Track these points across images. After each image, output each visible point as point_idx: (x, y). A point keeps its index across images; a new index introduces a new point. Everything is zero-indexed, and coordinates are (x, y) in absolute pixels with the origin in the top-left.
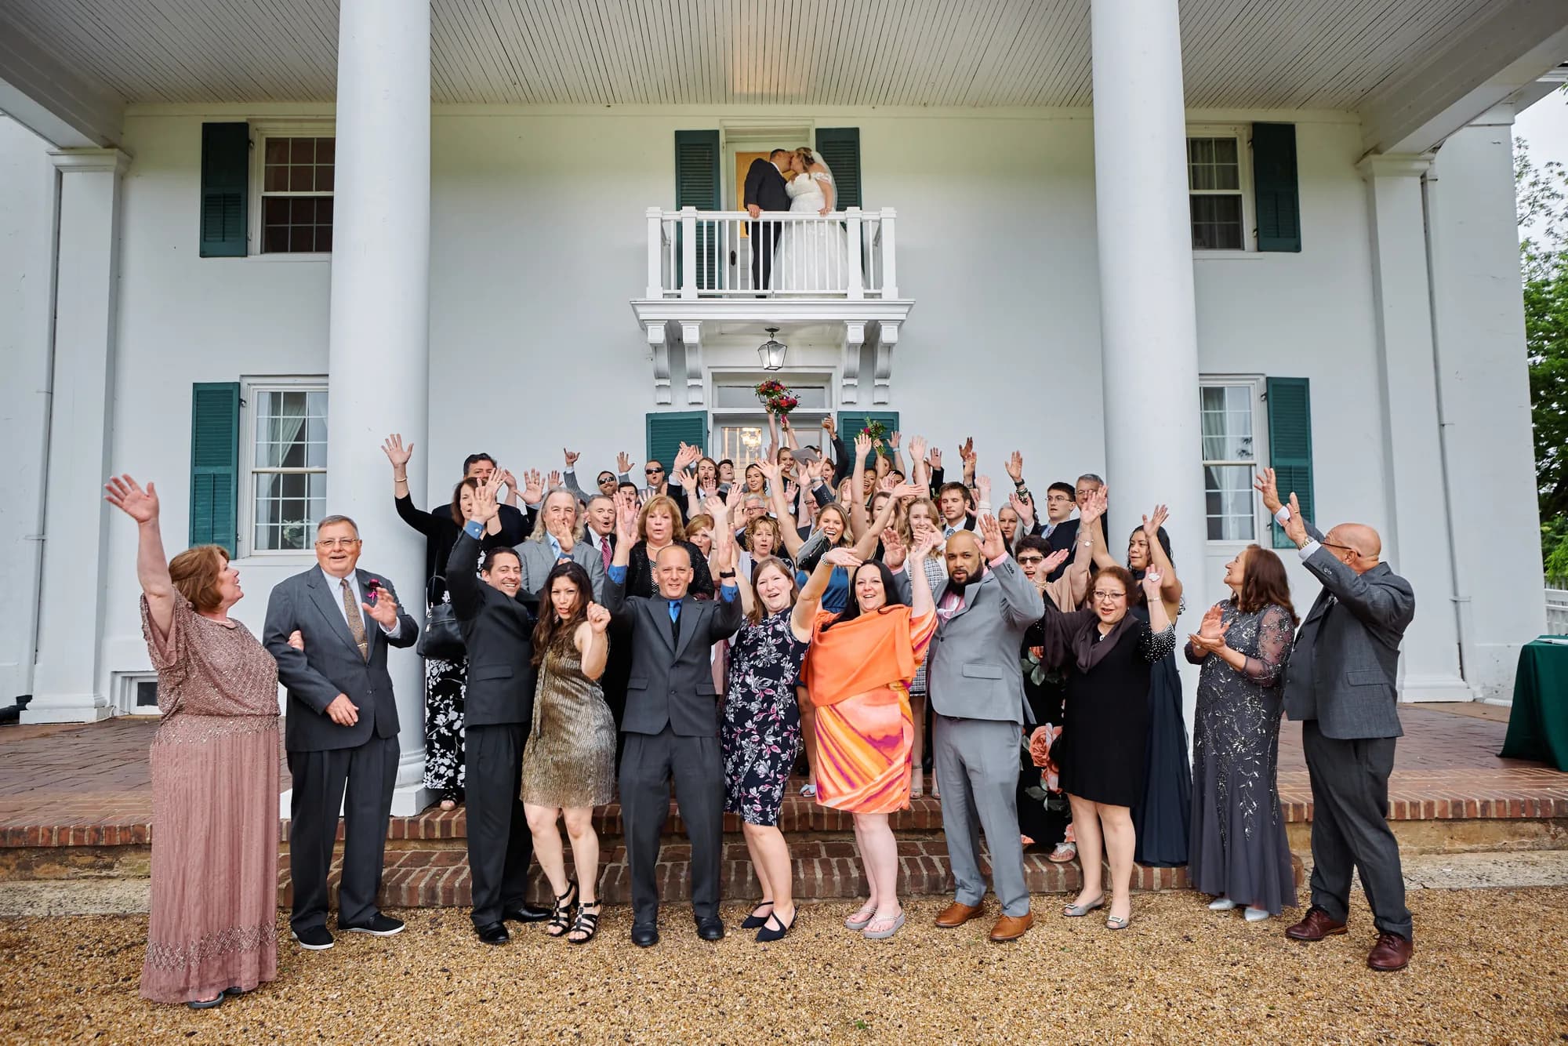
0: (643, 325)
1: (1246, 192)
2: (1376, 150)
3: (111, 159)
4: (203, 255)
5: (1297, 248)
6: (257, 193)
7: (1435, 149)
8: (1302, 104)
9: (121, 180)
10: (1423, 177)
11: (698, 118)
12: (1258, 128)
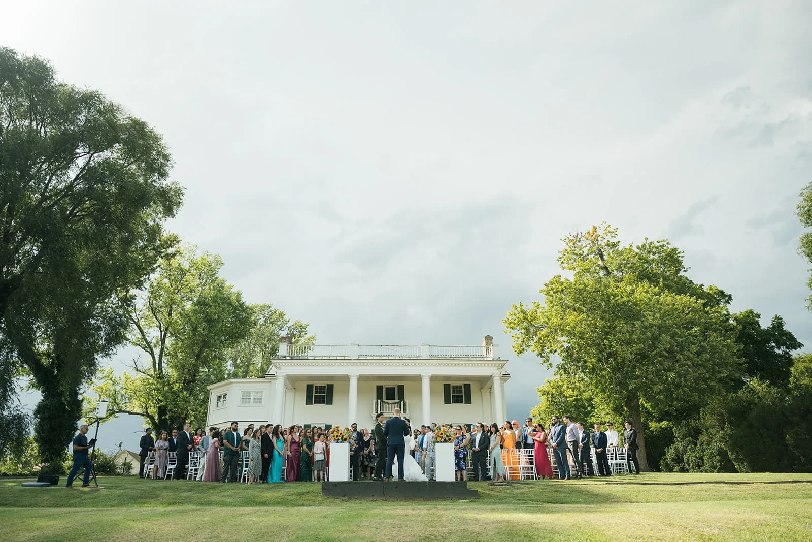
0: (372, 418)
1: (463, 394)
2: (482, 388)
3: (294, 390)
4: (306, 404)
5: (471, 403)
6: (314, 394)
7: (491, 388)
8: (471, 381)
9: (295, 392)
10: (490, 392)
11: (380, 384)
12: (465, 384)
